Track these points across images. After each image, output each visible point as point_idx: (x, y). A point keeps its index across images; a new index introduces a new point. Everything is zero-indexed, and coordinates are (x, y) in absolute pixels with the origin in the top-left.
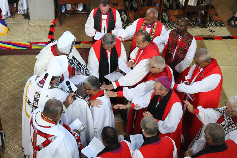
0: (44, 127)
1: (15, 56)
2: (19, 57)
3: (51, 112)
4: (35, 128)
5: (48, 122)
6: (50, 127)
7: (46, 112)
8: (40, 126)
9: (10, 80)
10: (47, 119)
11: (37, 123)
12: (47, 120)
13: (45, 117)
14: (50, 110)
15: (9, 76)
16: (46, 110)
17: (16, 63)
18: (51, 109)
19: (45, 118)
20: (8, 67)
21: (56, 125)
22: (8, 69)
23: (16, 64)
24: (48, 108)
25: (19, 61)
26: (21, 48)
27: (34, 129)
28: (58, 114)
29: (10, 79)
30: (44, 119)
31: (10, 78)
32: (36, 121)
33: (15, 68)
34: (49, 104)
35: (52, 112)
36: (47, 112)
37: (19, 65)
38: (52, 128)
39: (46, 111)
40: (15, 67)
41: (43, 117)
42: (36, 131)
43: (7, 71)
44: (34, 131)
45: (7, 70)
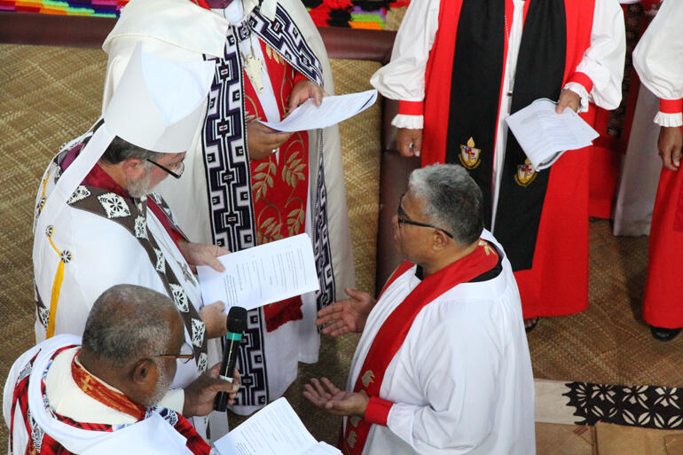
0: (79, 425)
1: (58, 48)
2: (73, 57)
3: (112, 350)
4: (33, 427)
5: (101, 400)
6: (108, 428)
7: (91, 349)
8: (61, 418)
9: (23, 168)
10: (98, 384)
11: (46, 401)
12: (96, 392)
13: (90, 377)
14: (108, 339)
15: (19, 146)
16: (91, 341)
17: (58, 84)
18: (113, 334)
19: (88, 379)
20: (15, 101)
21: (141, 418)
22: (19, 114)
23: (60, 93)
24: (101, 327)
25: (73, 76)
26: (89, 12)
27: (29, 431)
28: (150, 361)
29: (22, 166)
30: (80, 385)
31: (23, 160)
32: (44, 390)
33: (54, 110)
34: (105, 309)
35: (121, 352)
36: (95, 349)
37: (74, 94)
38: (115, 433)
39: (93, 343)
40: (53, 102)
41: (77, 376)
42: (39, 442)
43: (12, 124)
44: (31, 441)
45: (11, 118)
